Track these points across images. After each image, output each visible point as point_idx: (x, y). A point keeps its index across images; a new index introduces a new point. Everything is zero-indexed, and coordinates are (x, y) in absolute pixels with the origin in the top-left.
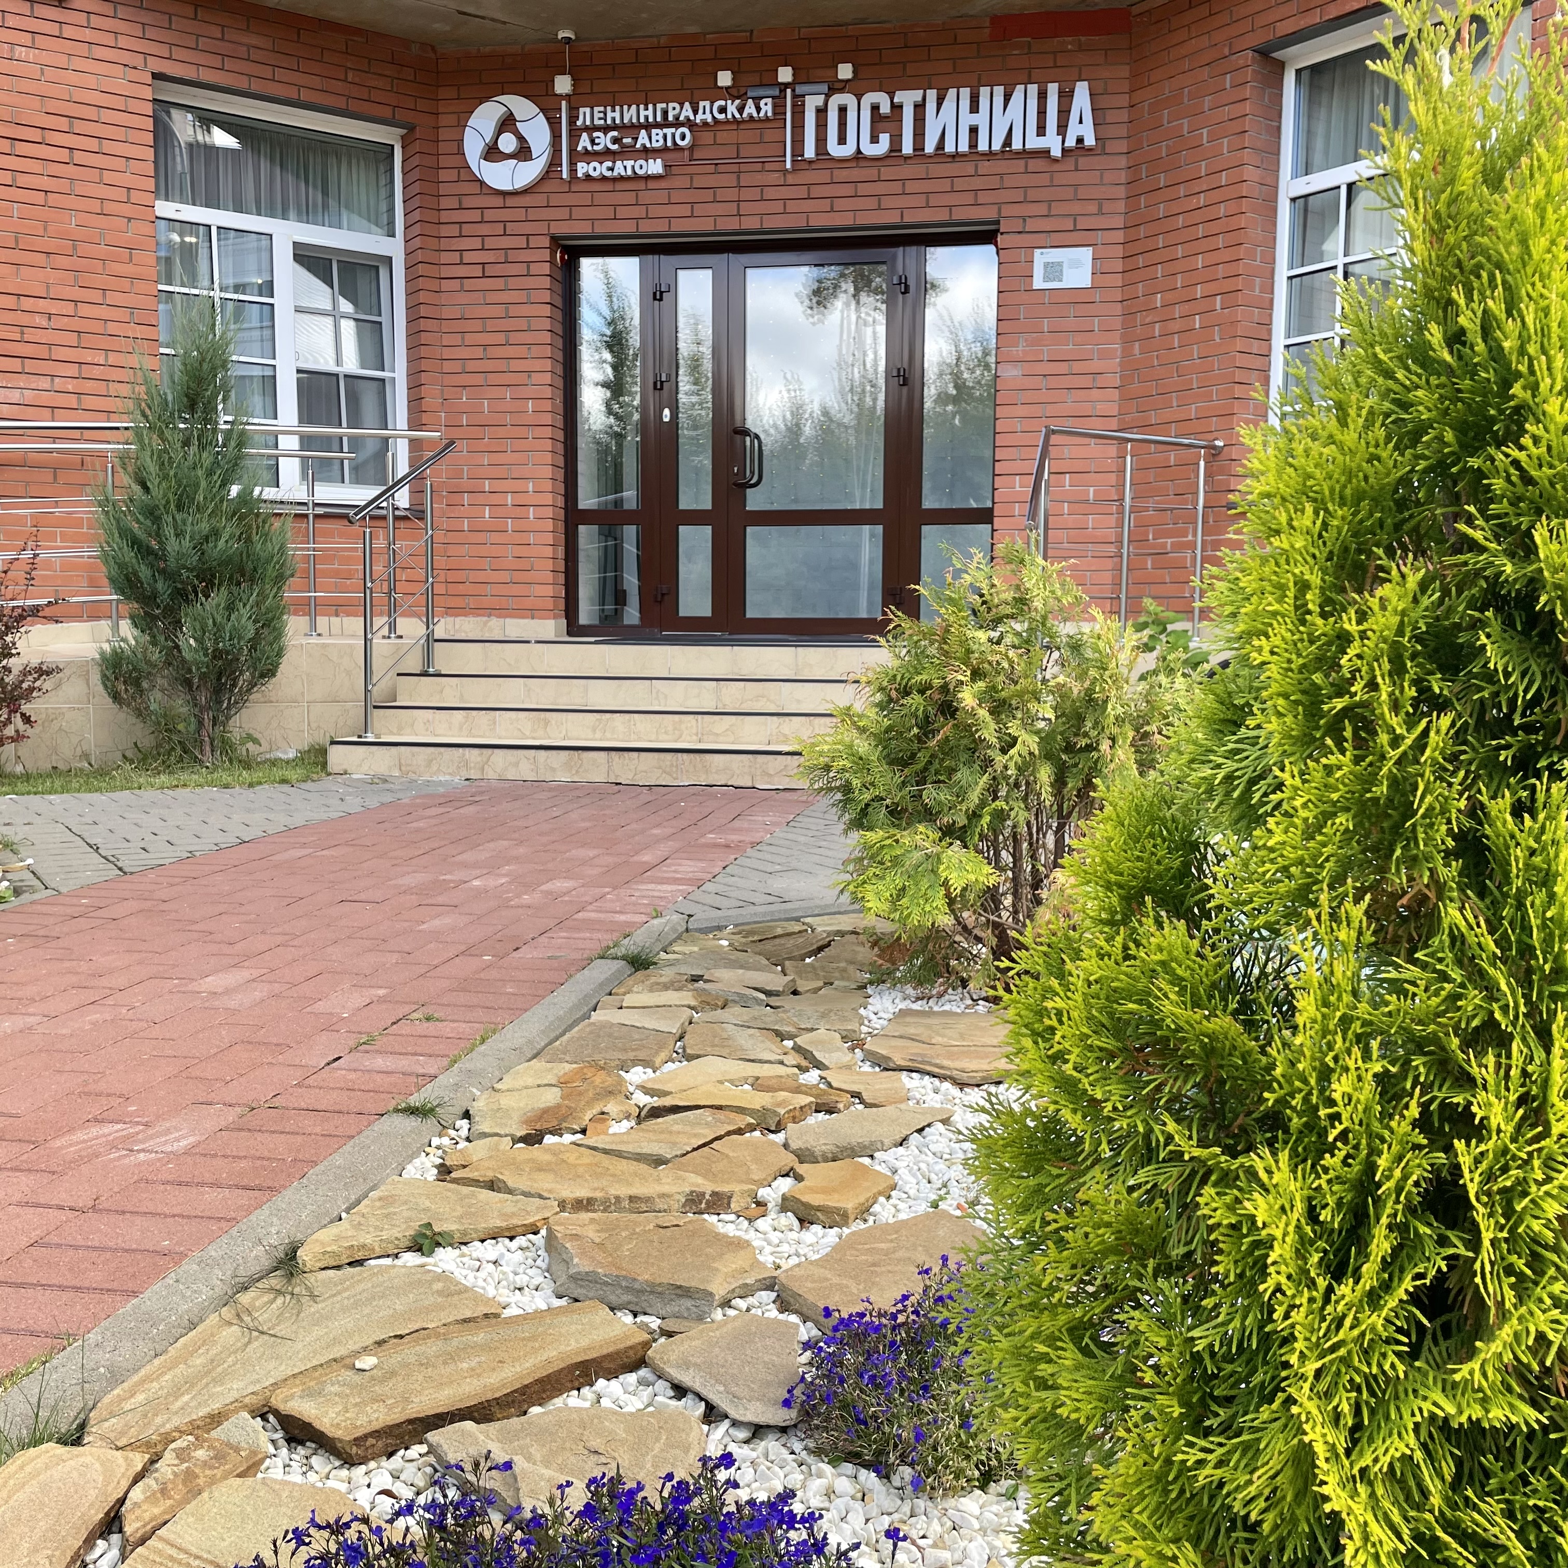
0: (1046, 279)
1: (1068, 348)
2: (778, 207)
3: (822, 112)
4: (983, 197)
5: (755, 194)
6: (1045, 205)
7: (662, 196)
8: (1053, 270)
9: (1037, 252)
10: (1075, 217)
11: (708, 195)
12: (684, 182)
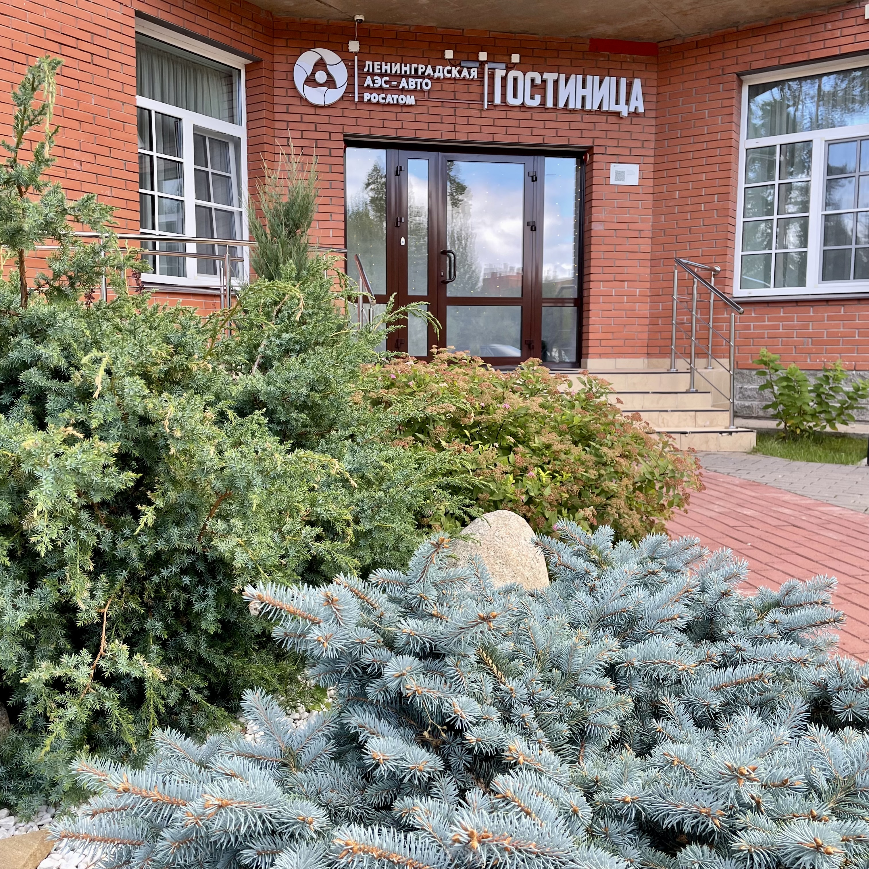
0: (617, 179)
1: (627, 217)
2: (477, 129)
3: (504, 79)
4: (585, 134)
5: (464, 120)
6: (616, 141)
7: (412, 117)
8: (620, 175)
9: (612, 165)
10: (631, 148)
11: (438, 119)
12: (425, 110)
